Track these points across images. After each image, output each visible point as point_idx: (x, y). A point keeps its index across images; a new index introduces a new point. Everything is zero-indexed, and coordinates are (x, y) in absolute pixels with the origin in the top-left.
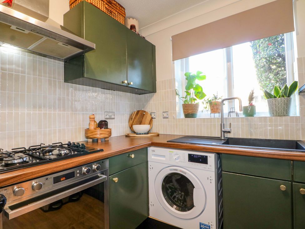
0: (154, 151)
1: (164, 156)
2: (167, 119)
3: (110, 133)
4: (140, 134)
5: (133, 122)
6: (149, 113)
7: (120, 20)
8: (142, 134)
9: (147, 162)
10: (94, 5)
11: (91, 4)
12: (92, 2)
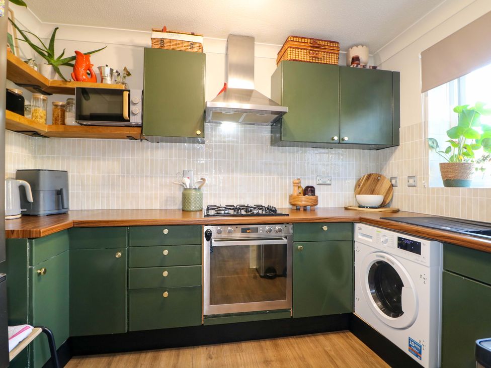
0: (360, 228)
1: (370, 237)
2: (414, 187)
3: (316, 202)
4: (364, 207)
5: (361, 190)
6: (388, 177)
7: (331, 60)
8: (367, 207)
9: (353, 242)
10: (294, 60)
11: (291, 60)
12: (292, 58)
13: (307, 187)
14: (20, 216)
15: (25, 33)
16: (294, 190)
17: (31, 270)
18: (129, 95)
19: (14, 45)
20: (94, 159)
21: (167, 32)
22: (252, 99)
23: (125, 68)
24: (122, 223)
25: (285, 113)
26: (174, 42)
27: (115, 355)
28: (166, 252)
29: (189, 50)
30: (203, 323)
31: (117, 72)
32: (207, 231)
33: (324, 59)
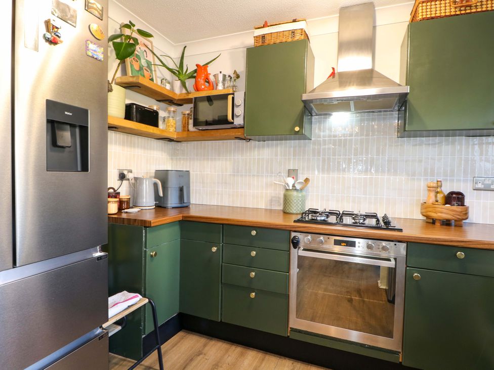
10: (428, 19)
11: (423, 19)
12: (424, 16)
13: (452, 193)
14: (154, 207)
15: (161, 58)
16: (429, 196)
17: (145, 251)
18: (233, 98)
19: (153, 69)
20: (212, 160)
21: (268, 26)
22: (374, 79)
23: (235, 71)
24: (217, 221)
25: (406, 94)
26: (275, 35)
27: (211, 339)
28: (254, 253)
29: (290, 40)
30: (289, 335)
31: (229, 76)
32: (295, 237)
33: (482, 5)
